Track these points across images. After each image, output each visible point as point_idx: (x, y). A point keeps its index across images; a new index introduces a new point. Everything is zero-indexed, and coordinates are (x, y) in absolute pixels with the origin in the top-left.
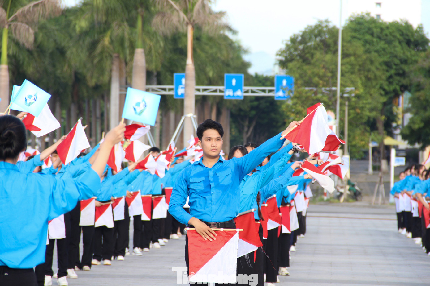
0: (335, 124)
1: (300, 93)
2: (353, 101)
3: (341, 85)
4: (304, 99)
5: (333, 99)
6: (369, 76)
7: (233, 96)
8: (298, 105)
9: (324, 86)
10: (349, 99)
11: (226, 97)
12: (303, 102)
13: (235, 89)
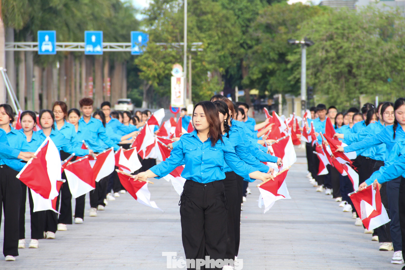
0: (183, 76)
1: (151, 48)
2: (199, 55)
3: (188, 40)
4: (154, 53)
5: (181, 54)
6: (225, 32)
7: (93, 52)
8: (149, 59)
9: (173, 41)
10: (195, 53)
11: (87, 52)
12: (154, 56)
13: (95, 45)
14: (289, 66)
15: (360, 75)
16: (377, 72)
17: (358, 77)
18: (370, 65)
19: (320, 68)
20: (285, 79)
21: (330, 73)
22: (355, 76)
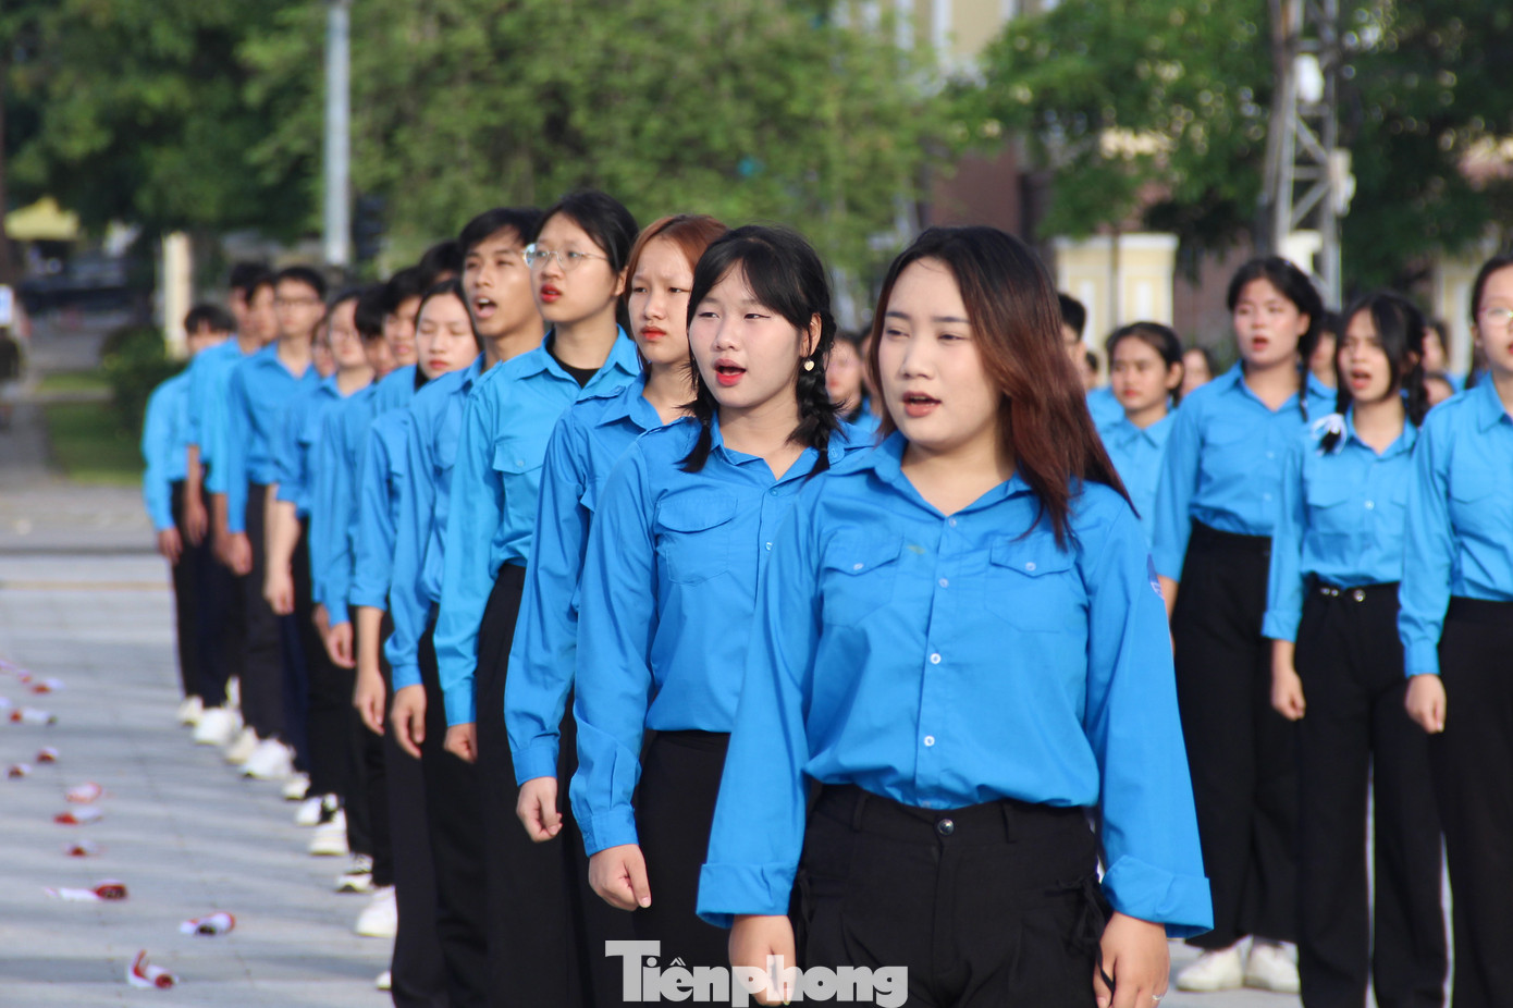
14: (254, 94)
15: (609, 143)
16: (690, 128)
17: (598, 153)
18: (656, 94)
19: (409, 105)
20: (230, 160)
21: (463, 132)
22: (579, 147)
